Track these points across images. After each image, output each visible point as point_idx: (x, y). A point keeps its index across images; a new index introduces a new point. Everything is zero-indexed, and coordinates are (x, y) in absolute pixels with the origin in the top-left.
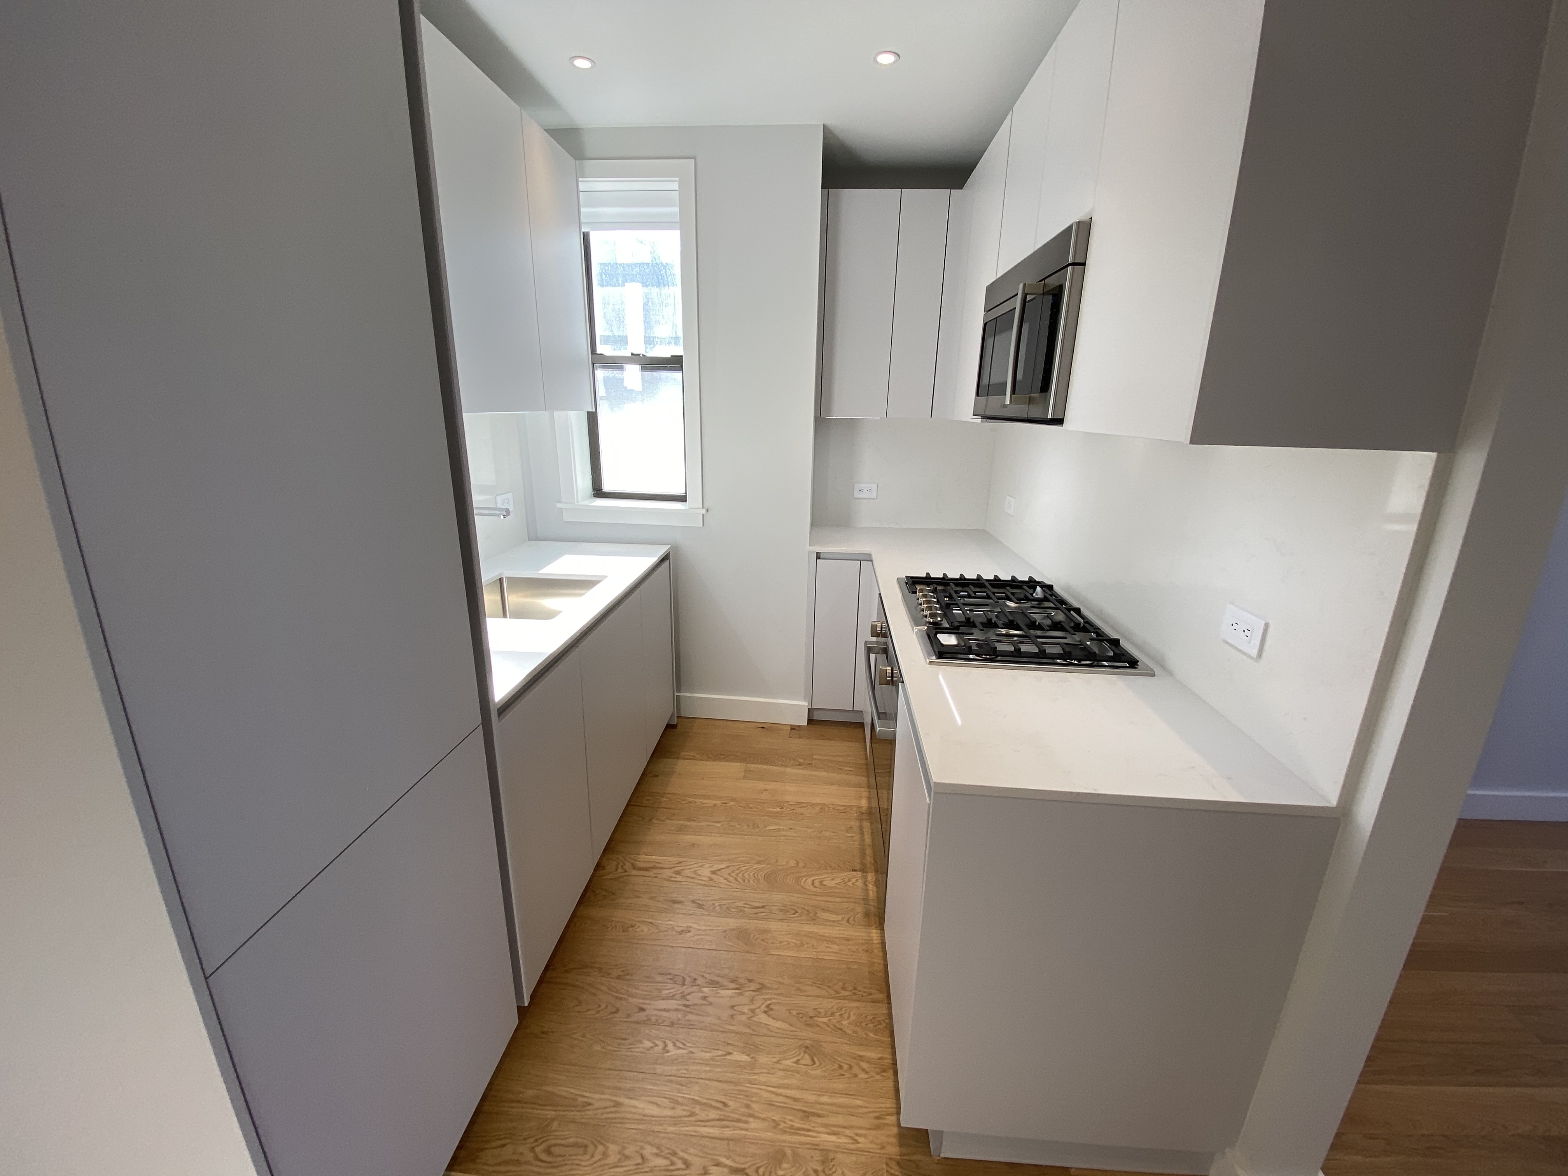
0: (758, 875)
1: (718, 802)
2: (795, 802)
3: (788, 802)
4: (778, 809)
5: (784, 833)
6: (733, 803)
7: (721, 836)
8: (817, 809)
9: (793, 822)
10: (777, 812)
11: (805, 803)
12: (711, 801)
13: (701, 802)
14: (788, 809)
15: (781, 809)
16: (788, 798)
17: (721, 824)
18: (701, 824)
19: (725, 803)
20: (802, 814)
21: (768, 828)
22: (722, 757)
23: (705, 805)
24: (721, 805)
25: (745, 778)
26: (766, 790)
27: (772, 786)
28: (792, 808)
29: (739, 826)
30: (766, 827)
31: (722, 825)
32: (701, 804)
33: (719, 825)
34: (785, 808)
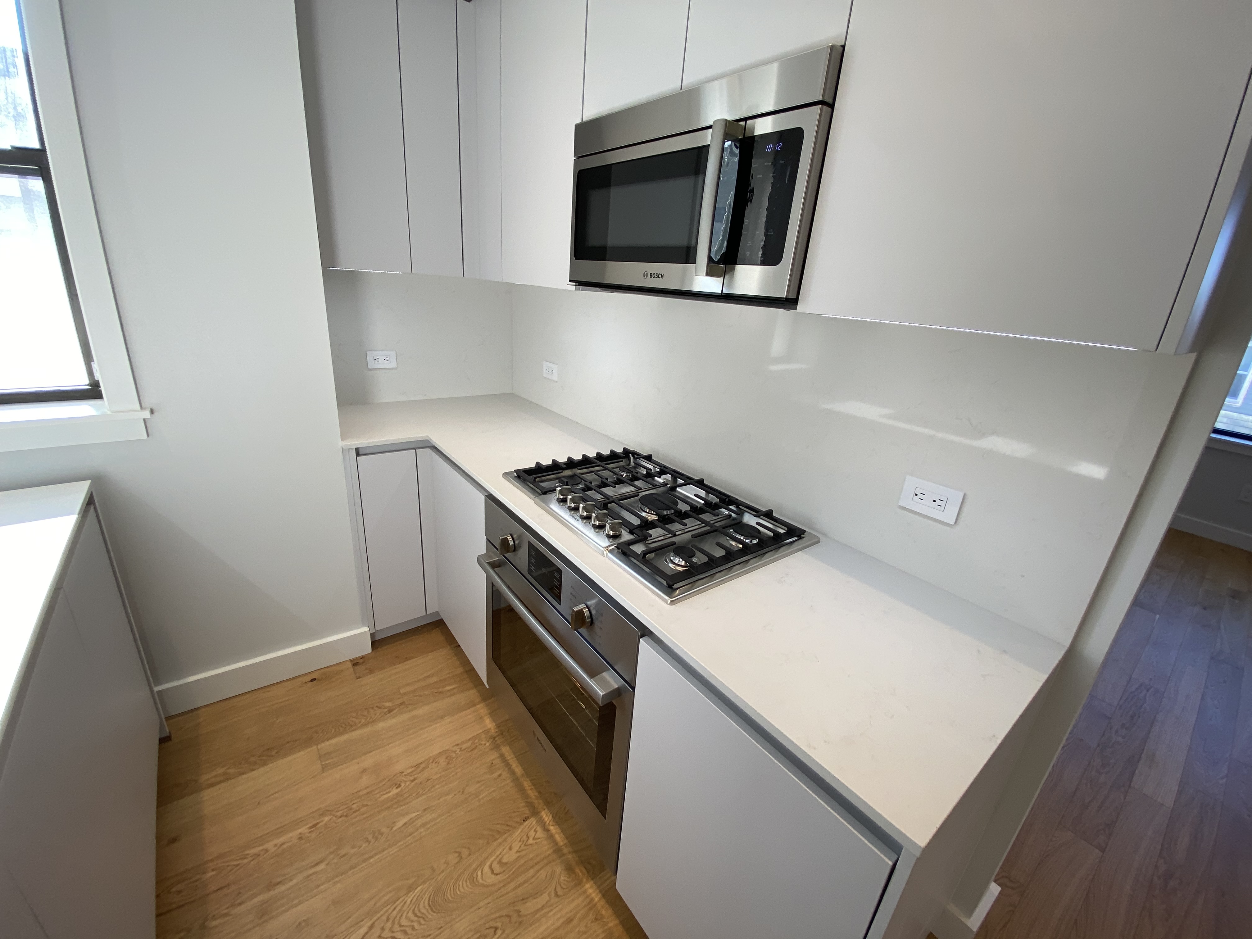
0: (419, 911)
1: (304, 830)
2: (412, 767)
3: (402, 773)
4: (395, 791)
5: (419, 822)
6: (326, 819)
7: (335, 884)
8: (442, 761)
9: (424, 797)
10: (397, 794)
11: (424, 762)
12: (291, 834)
13: (276, 845)
14: (408, 783)
15: (397, 788)
16: (398, 767)
17: (325, 863)
18: (295, 881)
19: (315, 826)
20: (428, 780)
21: (395, 829)
22: (274, 753)
23: (285, 846)
24: (310, 832)
25: (324, 768)
26: (364, 771)
27: (368, 761)
28: (412, 778)
29: (353, 851)
30: (392, 827)
31: (327, 864)
32: (276, 848)
33: (322, 866)
34: (403, 785)
